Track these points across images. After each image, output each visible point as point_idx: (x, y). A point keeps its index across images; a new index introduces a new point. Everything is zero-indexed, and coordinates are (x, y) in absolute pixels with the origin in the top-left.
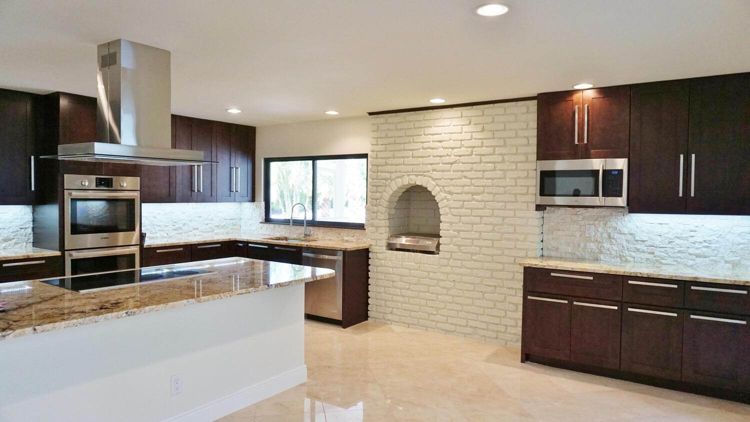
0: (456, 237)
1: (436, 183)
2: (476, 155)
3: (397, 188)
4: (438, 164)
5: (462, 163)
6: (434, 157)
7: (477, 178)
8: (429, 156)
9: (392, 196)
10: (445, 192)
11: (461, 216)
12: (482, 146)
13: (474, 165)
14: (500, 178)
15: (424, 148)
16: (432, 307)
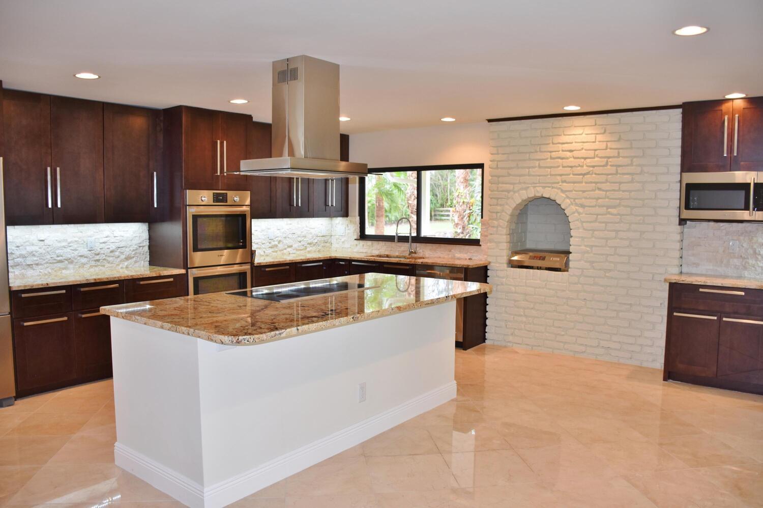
0: (587, 252)
1: (566, 195)
2: (611, 165)
3: (520, 201)
4: (569, 175)
5: (596, 174)
6: (563, 167)
7: (614, 190)
8: (558, 167)
9: (515, 209)
10: (577, 205)
11: (594, 230)
12: (618, 156)
13: (610, 176)
14: (638, 190)
15: (551, 158)
16: (560, 327)
